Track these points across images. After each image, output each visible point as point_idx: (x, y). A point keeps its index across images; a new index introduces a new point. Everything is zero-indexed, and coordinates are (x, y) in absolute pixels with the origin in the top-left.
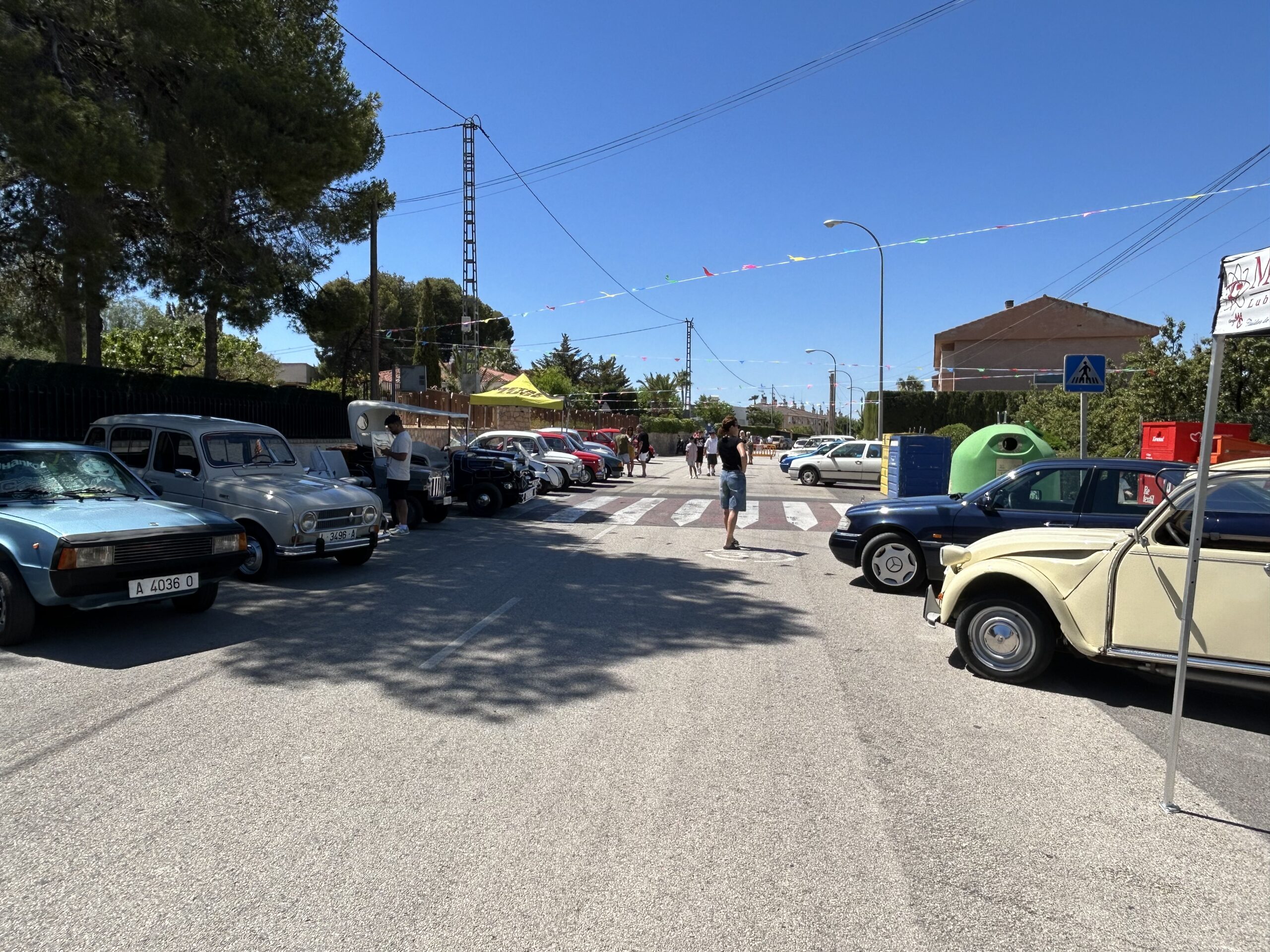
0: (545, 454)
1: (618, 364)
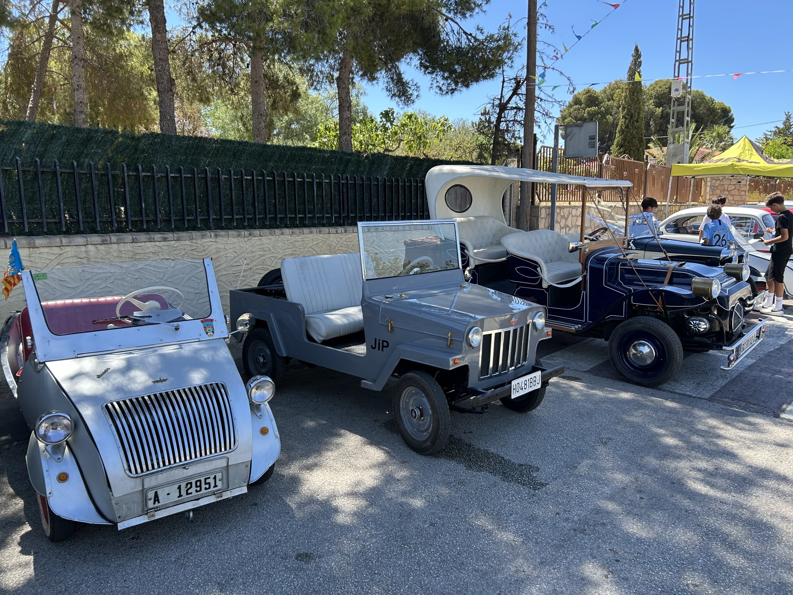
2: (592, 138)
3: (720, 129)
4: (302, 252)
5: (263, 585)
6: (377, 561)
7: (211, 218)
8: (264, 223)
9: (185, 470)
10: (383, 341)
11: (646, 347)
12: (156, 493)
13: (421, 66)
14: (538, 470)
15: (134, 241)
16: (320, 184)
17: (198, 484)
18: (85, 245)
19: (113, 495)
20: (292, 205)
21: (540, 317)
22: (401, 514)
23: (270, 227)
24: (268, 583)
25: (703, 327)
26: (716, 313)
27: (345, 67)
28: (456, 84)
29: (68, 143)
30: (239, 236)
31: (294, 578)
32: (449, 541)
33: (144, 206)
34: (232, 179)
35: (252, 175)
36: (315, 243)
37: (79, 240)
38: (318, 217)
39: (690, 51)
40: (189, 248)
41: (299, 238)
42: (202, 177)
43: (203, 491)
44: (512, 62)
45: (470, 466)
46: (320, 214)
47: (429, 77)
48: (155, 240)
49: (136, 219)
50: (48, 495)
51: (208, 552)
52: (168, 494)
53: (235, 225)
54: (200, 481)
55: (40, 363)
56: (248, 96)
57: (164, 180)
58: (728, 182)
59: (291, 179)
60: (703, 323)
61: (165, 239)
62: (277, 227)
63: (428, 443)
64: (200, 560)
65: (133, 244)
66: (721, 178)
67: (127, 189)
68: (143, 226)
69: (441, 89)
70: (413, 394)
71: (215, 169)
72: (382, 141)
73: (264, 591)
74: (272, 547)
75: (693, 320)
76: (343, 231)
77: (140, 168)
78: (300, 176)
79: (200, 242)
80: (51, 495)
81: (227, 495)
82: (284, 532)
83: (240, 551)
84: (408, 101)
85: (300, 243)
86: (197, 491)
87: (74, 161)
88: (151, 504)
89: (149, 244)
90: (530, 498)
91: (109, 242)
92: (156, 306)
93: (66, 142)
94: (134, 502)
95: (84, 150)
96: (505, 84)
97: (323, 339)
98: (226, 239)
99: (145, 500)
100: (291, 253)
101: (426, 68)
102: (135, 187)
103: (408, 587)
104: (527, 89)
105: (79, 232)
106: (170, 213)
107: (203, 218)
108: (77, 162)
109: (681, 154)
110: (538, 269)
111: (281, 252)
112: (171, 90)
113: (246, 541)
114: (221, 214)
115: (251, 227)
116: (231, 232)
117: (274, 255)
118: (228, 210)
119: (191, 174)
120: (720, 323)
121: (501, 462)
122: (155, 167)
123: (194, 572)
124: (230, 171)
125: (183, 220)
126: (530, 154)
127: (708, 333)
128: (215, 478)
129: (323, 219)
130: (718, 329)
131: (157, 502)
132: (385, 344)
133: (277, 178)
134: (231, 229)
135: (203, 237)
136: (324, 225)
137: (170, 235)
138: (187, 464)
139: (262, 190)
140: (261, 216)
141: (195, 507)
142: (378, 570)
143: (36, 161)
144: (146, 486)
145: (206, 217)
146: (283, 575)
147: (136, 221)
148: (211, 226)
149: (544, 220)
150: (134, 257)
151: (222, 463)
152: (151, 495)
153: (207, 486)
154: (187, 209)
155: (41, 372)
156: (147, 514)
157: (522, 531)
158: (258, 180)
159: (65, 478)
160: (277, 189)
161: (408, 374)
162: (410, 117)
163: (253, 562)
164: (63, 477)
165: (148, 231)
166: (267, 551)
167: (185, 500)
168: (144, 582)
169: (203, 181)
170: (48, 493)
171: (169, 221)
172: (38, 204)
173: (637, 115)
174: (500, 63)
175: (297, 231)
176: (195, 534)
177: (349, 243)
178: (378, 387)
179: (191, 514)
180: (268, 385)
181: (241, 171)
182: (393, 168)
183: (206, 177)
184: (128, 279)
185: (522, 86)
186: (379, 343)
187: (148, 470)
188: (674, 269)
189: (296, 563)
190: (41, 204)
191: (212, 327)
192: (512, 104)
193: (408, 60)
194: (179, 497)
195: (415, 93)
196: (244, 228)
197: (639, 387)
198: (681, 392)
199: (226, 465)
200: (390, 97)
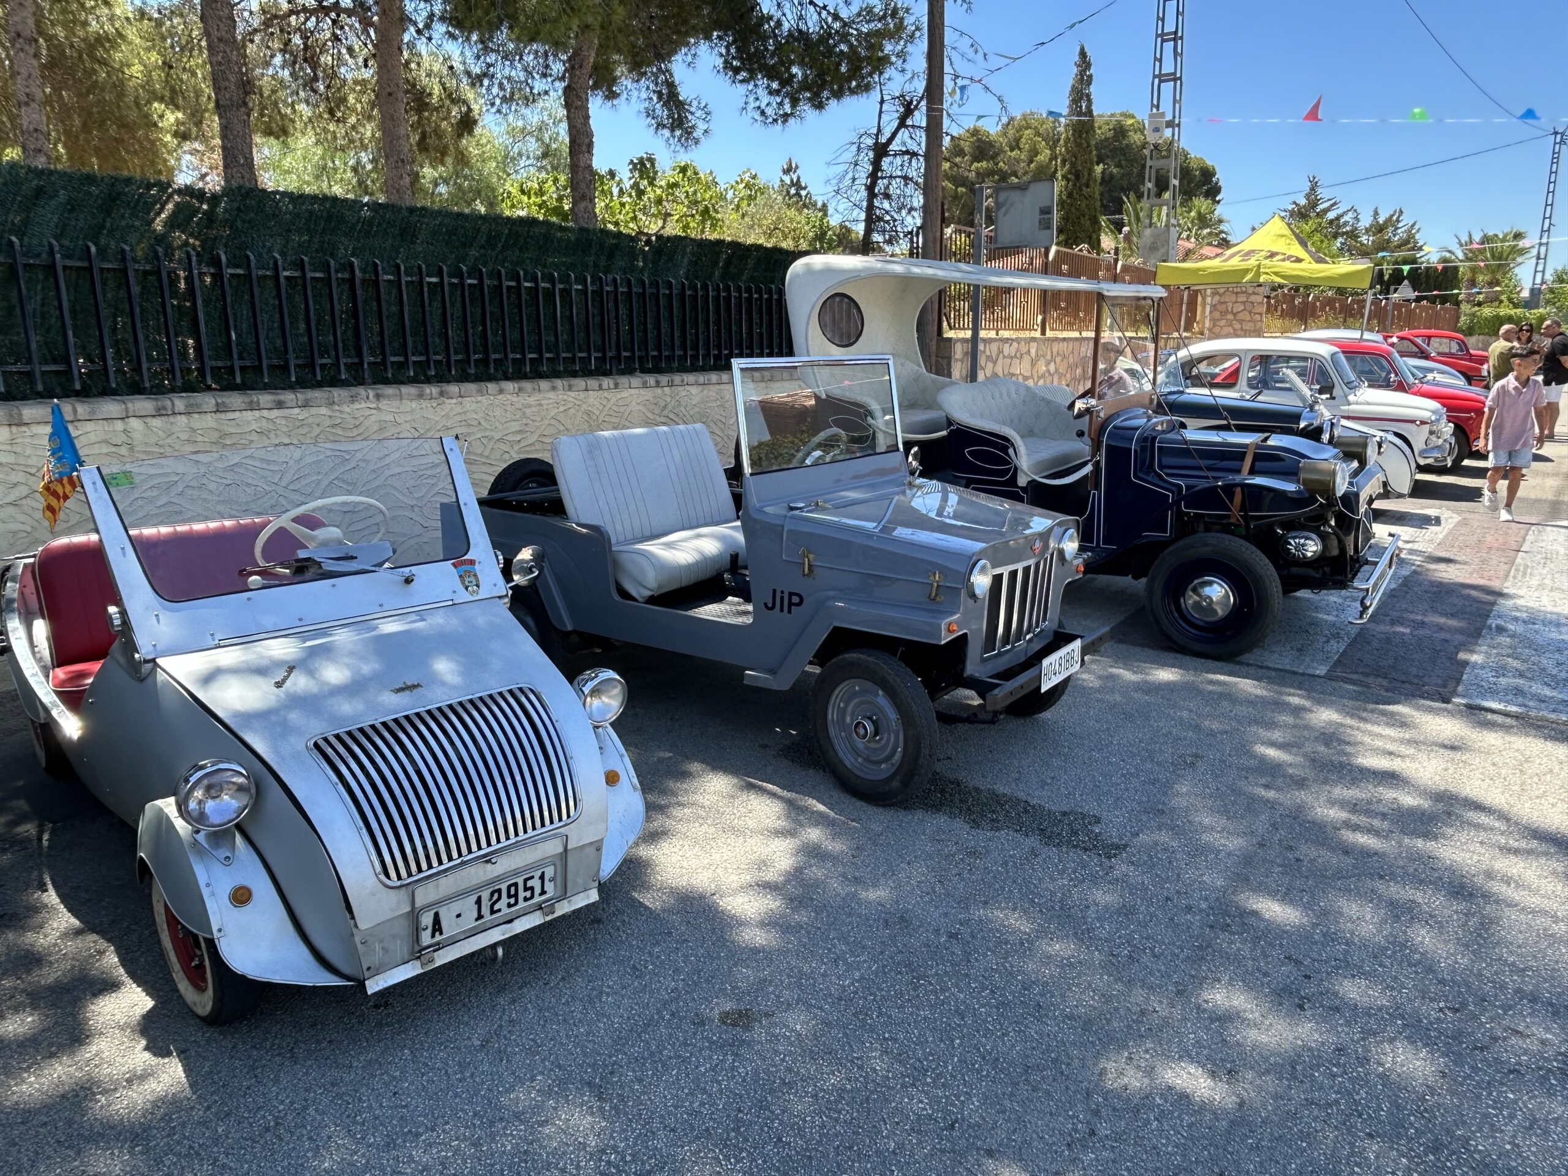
0: (1351, 398)
1: (1406, 221)
2: (1046, 211)
3: (1201, 203)
4: (538, 428)
5: (677, 1079)
6: (880, 1014)
7: (366, 360)
8: (464, 371)
9: (489, 866)
10: (791, 594)
11: (1215, 586)
12: (437, 915)
13: (725, 68)
14: (1098, 821)
15: (219, 409)
16: (566, 293)
17: (513, 891)
18: (123, 419)
19: (356, 926)
20: (516, 334)
21: (1071, 539)
22: (886, 921)
23: (477, 379)
24: (687, 1075)
25: (1310, 549)
26: (1333, 523)
27: (581, 67)
28: (795, 102)
29: (72, 207)
30: (421, 396)
31: (734, 1060)
32: (997, 964)
33: (234, 337)
34: (403, 282)
35: (440, 273)
36: (562, 409)
37: (111, 407)
38: (564, 358)
39: (1179, 59)
40: (328, 422)
41: (531, 400)
42: (343, 279)
43: (522, 904)
44: (904, 61)
45: (974, 821)
46: (569, 352)
47: (742, 89)
48: (262, 406)
49: (220, 364)
50: (216, 934)
51: (542, 1022)
52: (459, 916)
53: (412, 374)
54: (516, 885)
55: (146, 661)
56: (364, 126)
57: (270, 284)
58: (1233, 298)
59: (513, 284)
60: (1312, 543)
61: (280, 405)
62: (490, 378)
63: (895, 784)
64: (532, 1040)
65: (219, 415)
66: (1222, 291)
67: (199, 302)
68: (234, 378)
69: (763, 113)
70: (855, 694)
71: (367, 263)
72: (631, 215)
73: (686, 1091)
74: (665, 1003)
75: (1294, 538)
76: (612, 385)
77: (223, 258)
78: (529, 276)
79: (347, 410)
80: (222, 934)
81: (563, 908)
82: (677, 971)
83: (604, 1016)
84: (687, 139)
85: (534, 409)
86: (509, 905)
87: (90, 244)
88: (426, 938)
89: (249, 415)
90: (1107, 874)
91: (170, 412)
92: (335, 536)
93: (68, 204)
94: (394, 937)
95: (104, 221)
96: (885, 107)
97: (649, 593)
98: (396, 403)
99: (417, 930)
100: (518, 428)
101: (736, 71)
102: (214, 298)
103: (959, 1061)
104: (928, 117)
105: (107, 392)
106: (286, 351)
107: (349, 360)
108: (95, 244)
109: (1163, 246)
110: (1011, 451)
111: (500, 427)
112: (245, 104)
113: (608, 995)
114: (383, 353)
115: (442, 378)
116: (407, 390)
117: (487, 434)
118: (396, 345)
119: (323, 272)
120: (1340, 541)
121: (1026, 811)
122: (252, 257)
123: (529, 1065)
124: (398, 267)
125: (312, 365)
126: (935, 239)
127: (1320, 560)
128: (542, 877)
129: (574, 362)
130: (1335, 552)
131: (437, 934)
132: (795, 599)
133: (487, 282)
134: (402, 383)
135: (353, 399)
136: (574, 374)
137: (288, 396)
138: (492, 853)
139: (458, 305)
140: (460, 357)
141: (507, 936)
142: (889, 1032)
143: (11, 243)
144: (419, 902)
145: (356, 360)
146: (711, 1057)
147: (219, 368)
148: (366, 376)
149: (959, 364)
150: (221, 441)
151: (553, 848)
152: (427, 920)
153: (528, 894)
154: (319, 344)
155: (150, 680)
156: (419, 958)
157: (1119, 937)
158: (451, 285)
159: (246, 896)
160: (487, 302)
161: (847, 656)
162: (683, 170)
163: (639, 1036)
164: (242, 895)
165: (243, 387)
166: (659, 1012)
167: (488, 925)
168: (436, 1094)
169: (347, 286)
170: (215, 929)
171: (285, 368)
172: (18, 334)
173: (1086, 174)
174: (880, 63)
175: (527, 385)
176: (501, 989)
177: (622, 410)
178: (782, 683)
179: (500, 952)
180: (615, 687)
181: (420, 267)
182: (696, 263)
183: (352, 280)
184: (212, 486)
185: (916, 113)
186: (782, 598)
187: (420, 870)
188: (1258, 446)
189: (726, 1032)
190: (26, 333)
191: (475, 575)
192: (894, 146)
193: (689, 58)
194: (477, 920)
195: (702, 126)
196: (428, 381)
197: (1203, 660)
198: (1276, 666)
199: (561, 849)
200: (653, 128)
